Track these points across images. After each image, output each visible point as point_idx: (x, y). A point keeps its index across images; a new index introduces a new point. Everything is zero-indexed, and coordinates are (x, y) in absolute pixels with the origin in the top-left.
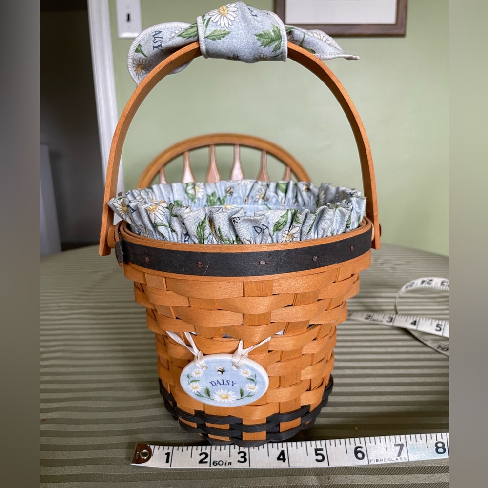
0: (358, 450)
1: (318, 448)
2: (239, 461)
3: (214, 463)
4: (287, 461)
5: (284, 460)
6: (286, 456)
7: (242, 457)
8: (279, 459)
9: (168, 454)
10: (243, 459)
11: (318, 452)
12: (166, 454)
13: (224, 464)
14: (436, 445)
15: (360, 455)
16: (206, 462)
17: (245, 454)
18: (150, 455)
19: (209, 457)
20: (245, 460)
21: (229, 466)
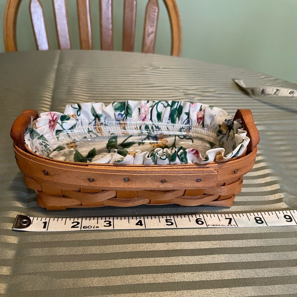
0: (199, 220)
1: (168, 219)
2: (105, 226)
3: (84, 227)
4: (144, 225)
5: (141, 225)
6: (143, 223)
7: (107, 224)
8: (137, 224)
9: (45, 223)
10: (108, 225)
11: (168, 221)
12: (43, 223)
13: (93, 227)
14: (255, 218)
15: (200, 223)
16: (78, 227)
17: (110, 222)
18: (29, 223)
19: (80, 224)
20: (110, 225)
21: (97, 229)
